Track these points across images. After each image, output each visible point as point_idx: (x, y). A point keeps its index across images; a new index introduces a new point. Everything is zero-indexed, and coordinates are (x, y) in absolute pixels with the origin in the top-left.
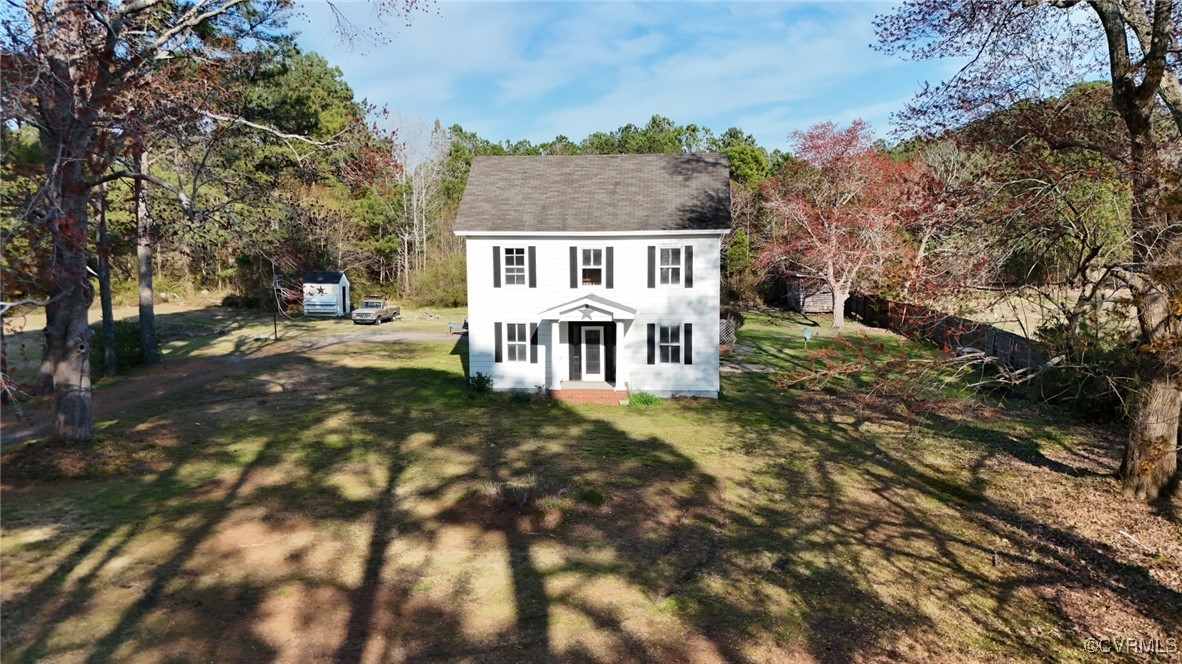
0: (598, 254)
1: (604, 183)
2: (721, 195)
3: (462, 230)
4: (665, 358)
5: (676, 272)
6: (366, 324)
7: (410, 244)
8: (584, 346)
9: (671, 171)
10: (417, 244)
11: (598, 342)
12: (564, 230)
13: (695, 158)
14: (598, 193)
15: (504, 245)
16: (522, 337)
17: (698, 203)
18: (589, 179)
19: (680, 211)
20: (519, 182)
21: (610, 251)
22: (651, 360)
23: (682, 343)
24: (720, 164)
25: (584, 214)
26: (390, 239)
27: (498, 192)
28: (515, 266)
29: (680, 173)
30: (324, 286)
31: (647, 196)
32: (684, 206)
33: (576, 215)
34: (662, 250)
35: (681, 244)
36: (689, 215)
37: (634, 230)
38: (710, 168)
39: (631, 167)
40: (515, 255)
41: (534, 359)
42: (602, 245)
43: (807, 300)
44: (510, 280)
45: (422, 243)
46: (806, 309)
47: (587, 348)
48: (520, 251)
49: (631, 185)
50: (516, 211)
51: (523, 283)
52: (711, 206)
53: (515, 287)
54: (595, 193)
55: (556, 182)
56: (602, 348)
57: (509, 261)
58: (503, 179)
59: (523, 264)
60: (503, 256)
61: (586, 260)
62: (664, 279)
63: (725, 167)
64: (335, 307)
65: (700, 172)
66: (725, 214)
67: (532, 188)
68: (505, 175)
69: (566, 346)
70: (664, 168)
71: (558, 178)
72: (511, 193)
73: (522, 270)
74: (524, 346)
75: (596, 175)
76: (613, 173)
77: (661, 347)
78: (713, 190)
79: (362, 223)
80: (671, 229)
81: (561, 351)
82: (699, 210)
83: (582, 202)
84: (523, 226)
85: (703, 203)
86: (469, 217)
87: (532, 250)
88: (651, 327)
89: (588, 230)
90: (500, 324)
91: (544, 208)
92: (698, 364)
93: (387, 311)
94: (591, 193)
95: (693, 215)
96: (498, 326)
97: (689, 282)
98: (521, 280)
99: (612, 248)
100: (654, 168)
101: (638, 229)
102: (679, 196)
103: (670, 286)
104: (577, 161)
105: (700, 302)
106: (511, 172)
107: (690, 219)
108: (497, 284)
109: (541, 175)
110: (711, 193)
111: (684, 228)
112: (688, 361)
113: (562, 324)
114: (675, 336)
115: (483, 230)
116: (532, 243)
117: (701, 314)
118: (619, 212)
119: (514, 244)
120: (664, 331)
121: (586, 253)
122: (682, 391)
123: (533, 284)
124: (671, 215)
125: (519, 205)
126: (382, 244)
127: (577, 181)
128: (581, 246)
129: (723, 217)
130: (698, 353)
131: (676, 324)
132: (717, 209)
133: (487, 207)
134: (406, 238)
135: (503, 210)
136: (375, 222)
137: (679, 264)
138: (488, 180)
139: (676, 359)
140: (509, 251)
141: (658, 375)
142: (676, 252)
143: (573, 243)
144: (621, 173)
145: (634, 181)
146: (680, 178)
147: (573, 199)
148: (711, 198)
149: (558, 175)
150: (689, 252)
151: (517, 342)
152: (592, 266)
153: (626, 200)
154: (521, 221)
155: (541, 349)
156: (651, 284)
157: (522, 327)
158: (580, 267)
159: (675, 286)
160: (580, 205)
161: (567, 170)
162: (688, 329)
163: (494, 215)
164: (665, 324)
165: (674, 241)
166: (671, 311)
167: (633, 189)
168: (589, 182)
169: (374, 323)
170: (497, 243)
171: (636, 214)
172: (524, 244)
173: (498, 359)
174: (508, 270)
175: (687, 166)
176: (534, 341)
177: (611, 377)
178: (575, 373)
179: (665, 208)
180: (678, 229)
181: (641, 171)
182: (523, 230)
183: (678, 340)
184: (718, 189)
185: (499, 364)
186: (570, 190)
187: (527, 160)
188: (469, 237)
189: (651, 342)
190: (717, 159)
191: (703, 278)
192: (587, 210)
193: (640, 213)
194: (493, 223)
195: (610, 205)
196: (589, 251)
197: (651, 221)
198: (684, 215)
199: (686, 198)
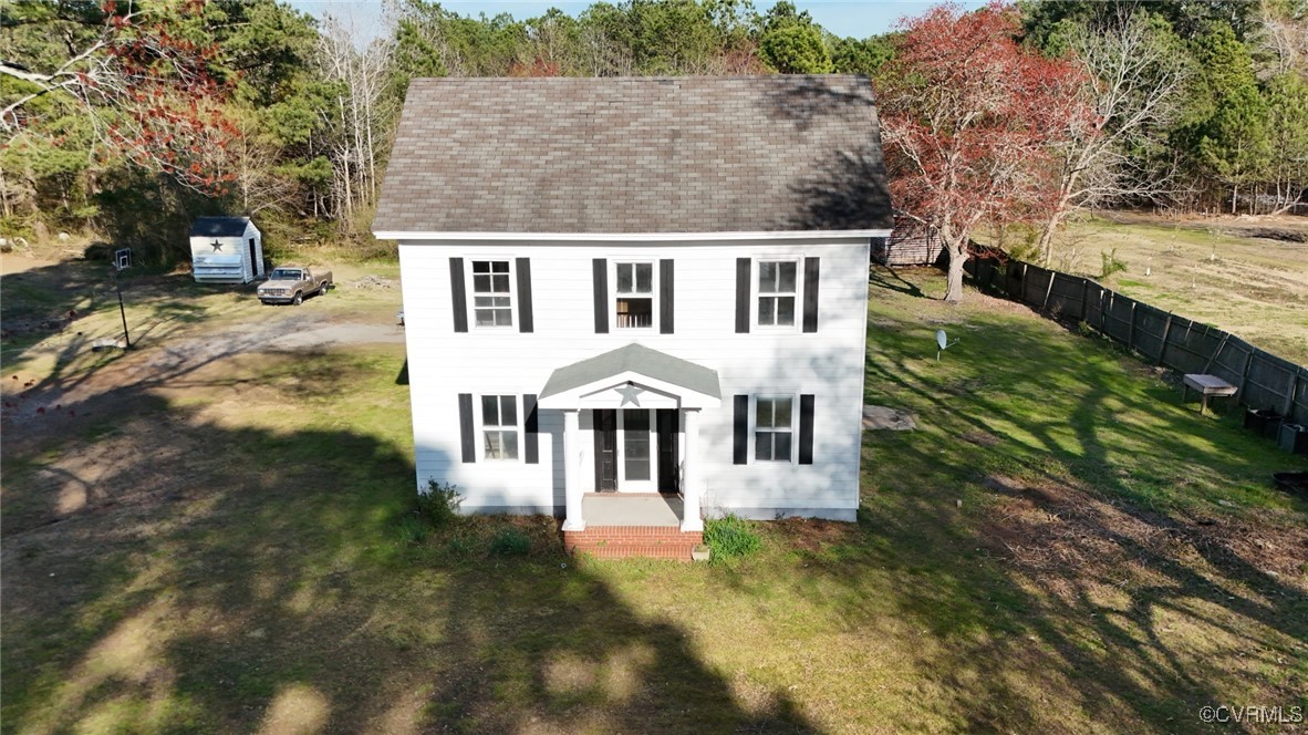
0: (644, 273)
1: (651, 134)
2: (867, 159)
3: (388, 229)
4: (763, 454)
5: (787, 305)
6: (279, 304)
7: (352, 167)
8: (620, 434)
9: (771, 111)
10: (362, 166)
11: (647, 428)
12: (582, 230)
13: (811, 85)
14: (643, 154)
15: (470, 255)
16: (510, 418)
17: (828, 178)
18: (624, 124)
19: (795, 191)
20: (494, 131)
21: (667, 266)
22: (740, 456)
23: (795, 428)
24: (858, 97)
25: (618, 195)
26: (319, 163)
27: (456, 149)
28: (492, 294)
29: (788, 115)
30: (220, 240)
31: (732, 159)
32: (802, 182)
33: (603, 198)
34: (762, 265)
35: (798, 255)
36: (812, 201)
37: (714, 230)
38: (843, 105)
39: (699, 101)
40: (491, 273)
41: (532, 456)
42: (653, 257)
43: (893, 248)
44: (483, 317)
45: (367, 163)
46: (891, 260)
47: (626, 436)
48: (503, 266)
49: (701, 137)
50: (491, 190)
51: (510, 323)
52: (850, 183)
53: (494, 332)
54: (636, 153)
55: (564, 131)
56: (653, 437)
57: (481, 284)
58: (465, 124)
59: (507, 289)
60: (469, 275)
61: (624, 283)
62: (765, 317)
63: (869, 103)
64: (239, 271)
65: (826, 113)
66: (878, 198)
67: (519, 141)
68: (468, 115)
69: (590, 434)
70: (758, 104)
71: (566, 123)
72: (482, 152)
73: (507, 301)
74: (514, 435)
75: (636, 117)
76: (667, 114)
77: (758, 434)
78: (851, 148)
79: (276, 142)
80: (782, 228)
81: (581, 443)
82: (831, 190)
83: (614, 171)
84: (506, 221)
85: (835, 176)
86: (401, 201)
87: (524, 265)
88: (741, 401)
89: (627, 229)
90: (470, 396)
91: (544, 182)
92: (824, 464)
93: (311, 283)
94: (628, 153)
95: (821, 201)
96: (465, 400)
97: (811, 323)
98: (504, 318)
99: (671, 261)
100: (741, 104)
101: (721, 229)
102: (790, 161)
103: (776, 330)
104: (600, 89)
105: (830, 358)
106: (479, 110)
107: (815, 209)
108: (461, 325)
109: (536, 116)
110: (849, 154)
111: (807, 227)
112: (806, 458)
113: (583, 413)
114: (784, 418)
115: (429, 229)
116: (523, 252)
117: (832, 379)
118: (682, 193)
119: (490, 255)
120: (763, 407)
121: (623, 271)
122: (793, 510)
123: (526, 325)
124: (778, 200)
125: (496, 176)
126: (307, 170)
127: (602, 128)
128: (614, 257)
129: (877, 205)
130: (823, 446)
131: (785, 396)
132: (863, 189)
133: (436, 180)
134: (346, 157)
135: (467, 188)
136: (296, 139)
137: (793, 289)
138: (439, 125)
139: (783, 454)
140: (480, 266)
141: (752, 482)
142: (788, 269)
143: (600, 253)
144: (680, 114)
145: (704, 129)
146: (789, 124)
147: (597, 165)
148: (849, 163)
149: (566, 117)
150: (812, 266)
151: (501, 428)
152: (634, 294)
153: (695, 168)
154: (501, 211)
155: (545, 440)
156: (742, 325)
157: (509, 402)
158: (613, 293)
159: (785, 329)
160: (610, 178)
161: (583, 106)
162: (807, 404)
163: (450, 197)
164: (767, 395)
165: (785, 249)
166: (778, 373)
167: (705, 145)
168: (623, 131)
169: (291, 302)
170: (457, 252)
171: (715, 197)
172: (509, 255)
173: (469, 455)
174: (479, 301)
175: (799, 101)
176: (532, 426)
177: (670, 484)
178: (605, 478)
179: (766, 186)
180: (795, 229)
181: (717, 110)
182: (504, 230)
183: (788, 422)
184: (861, 148)
185: (468, 465)
186: (589, 148)
187: (508, 87)
188: (404, 242)
189: (740, 426)
190: (852, 88)
191: (835, 317)
192: (623, 189)
193: (723, 196)
194: (448, 216)
195: (666, 177)
196: (630, 266)
197: (745, 212)
198: (803, 201)
199: (804, 164)
